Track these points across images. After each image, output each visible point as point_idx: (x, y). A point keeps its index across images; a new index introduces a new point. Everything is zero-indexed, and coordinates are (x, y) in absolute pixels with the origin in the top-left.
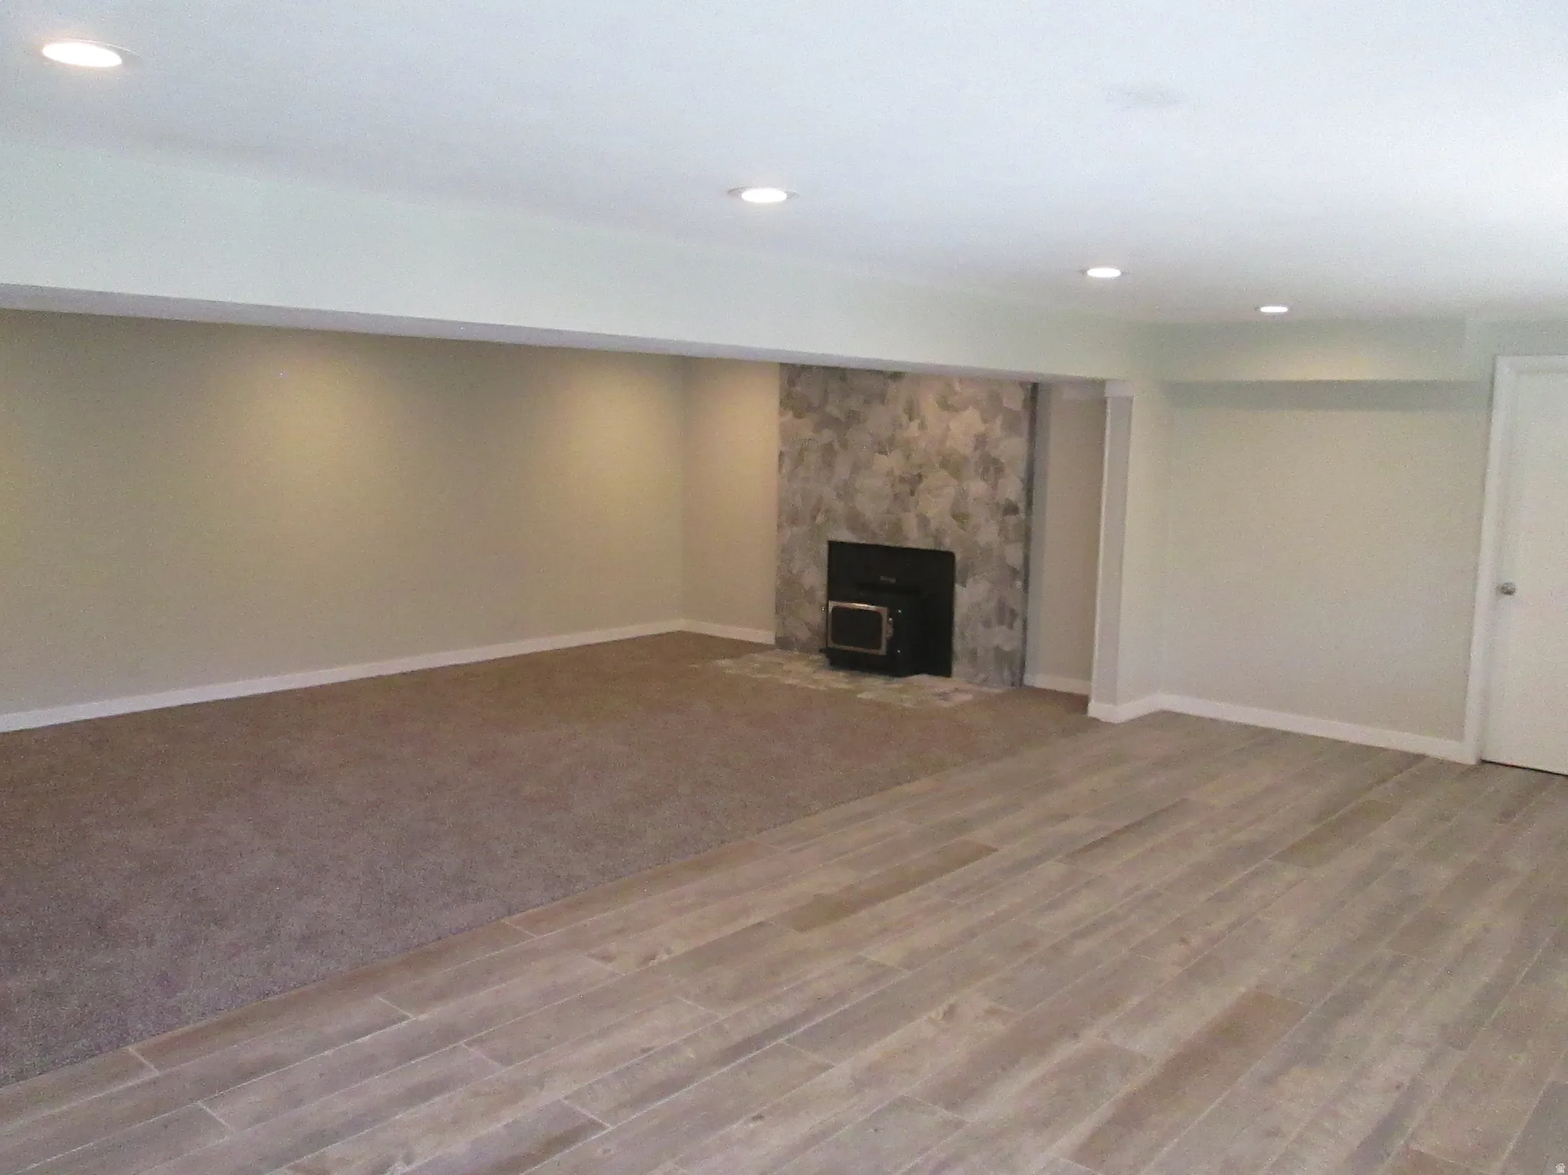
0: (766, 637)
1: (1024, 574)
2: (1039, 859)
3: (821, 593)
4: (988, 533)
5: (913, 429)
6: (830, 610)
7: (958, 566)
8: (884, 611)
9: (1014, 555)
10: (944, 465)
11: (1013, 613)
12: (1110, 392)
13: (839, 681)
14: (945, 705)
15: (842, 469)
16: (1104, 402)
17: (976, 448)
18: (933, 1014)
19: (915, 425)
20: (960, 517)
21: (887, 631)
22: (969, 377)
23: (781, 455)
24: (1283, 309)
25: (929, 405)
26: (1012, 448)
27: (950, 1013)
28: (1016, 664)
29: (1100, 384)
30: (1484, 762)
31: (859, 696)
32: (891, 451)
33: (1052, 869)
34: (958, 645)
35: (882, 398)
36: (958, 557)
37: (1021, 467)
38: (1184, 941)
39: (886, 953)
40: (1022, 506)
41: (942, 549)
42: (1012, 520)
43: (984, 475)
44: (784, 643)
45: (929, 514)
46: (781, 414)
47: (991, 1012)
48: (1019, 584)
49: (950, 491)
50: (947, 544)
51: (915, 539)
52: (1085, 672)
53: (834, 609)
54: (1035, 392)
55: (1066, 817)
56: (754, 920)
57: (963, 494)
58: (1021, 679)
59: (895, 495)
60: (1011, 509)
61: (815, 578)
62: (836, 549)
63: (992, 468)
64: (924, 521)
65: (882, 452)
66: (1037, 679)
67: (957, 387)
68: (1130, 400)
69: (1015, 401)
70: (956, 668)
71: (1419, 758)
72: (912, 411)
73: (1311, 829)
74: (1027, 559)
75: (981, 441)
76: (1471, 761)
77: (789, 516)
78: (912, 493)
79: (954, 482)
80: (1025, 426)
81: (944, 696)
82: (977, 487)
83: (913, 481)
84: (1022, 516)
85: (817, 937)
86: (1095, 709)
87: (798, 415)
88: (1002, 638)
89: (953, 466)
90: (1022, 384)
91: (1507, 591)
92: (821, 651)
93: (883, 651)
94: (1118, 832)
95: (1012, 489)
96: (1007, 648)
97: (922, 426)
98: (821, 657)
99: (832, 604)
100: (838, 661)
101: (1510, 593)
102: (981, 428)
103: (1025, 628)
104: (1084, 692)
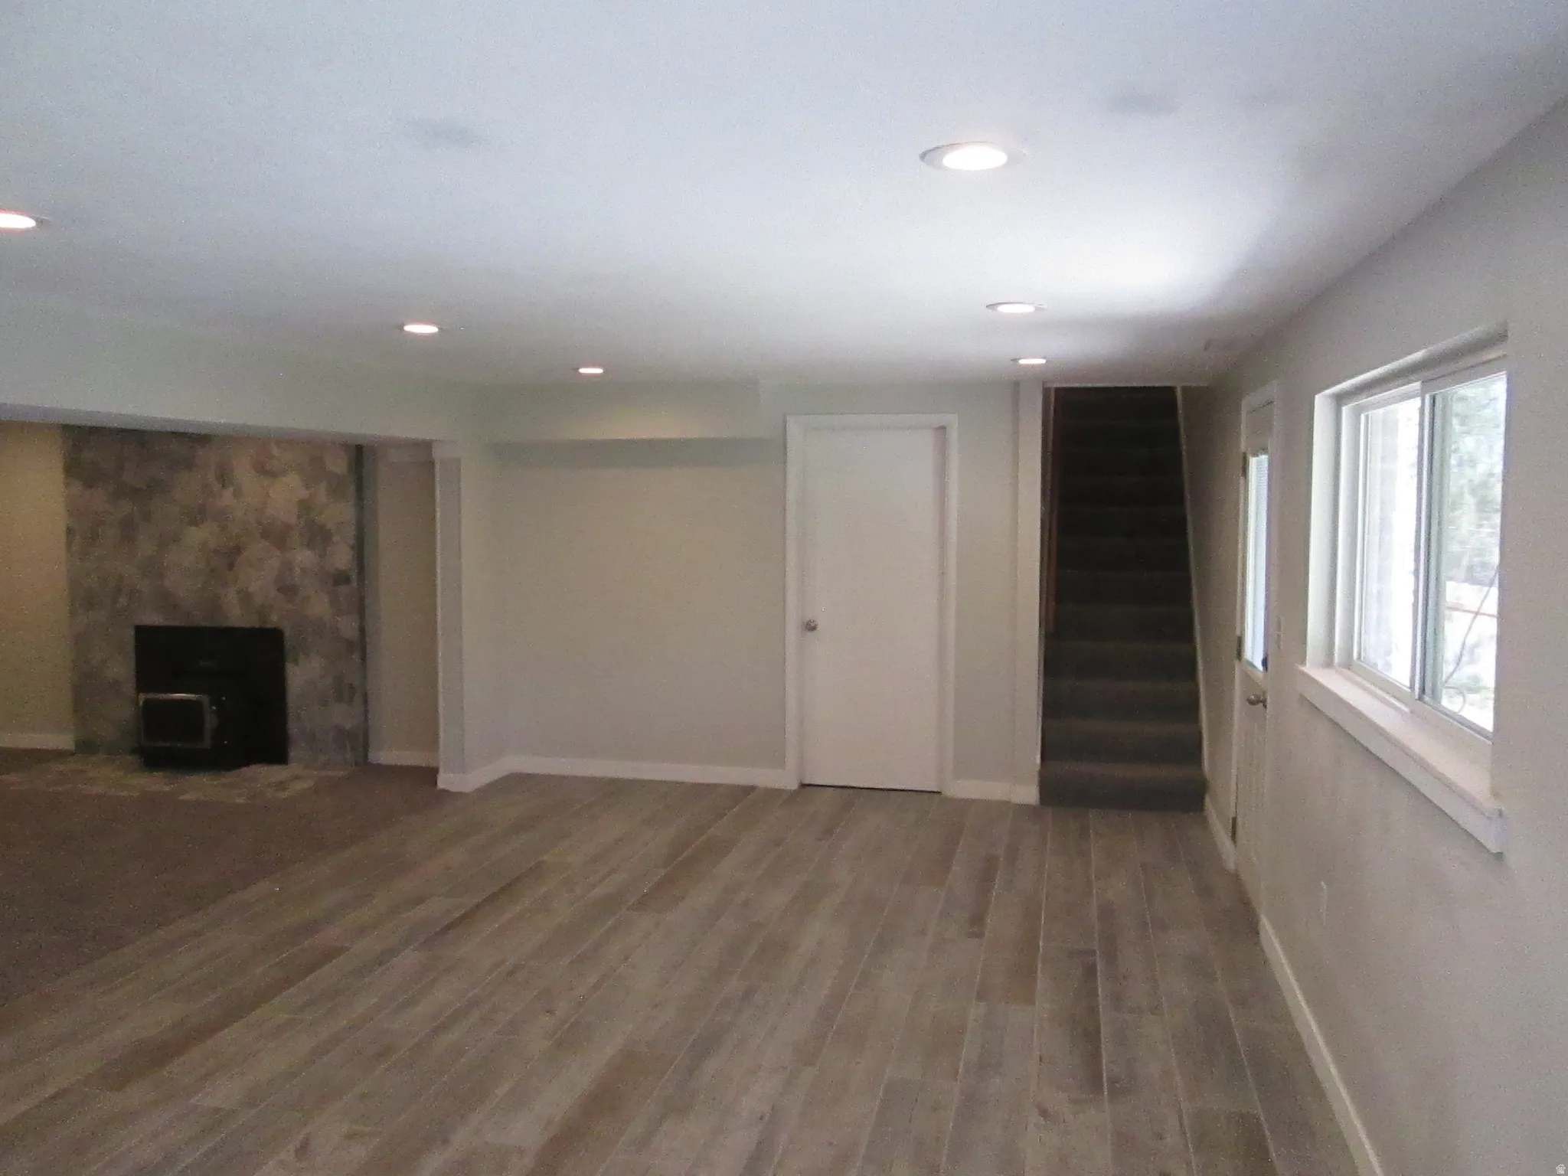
0: (64, 741)
1: (360, 647)
2: (392, 952)
3: (129, 688)
4: (319, 606)
5: (227, 497)
6: (141, 703)
7: (289, 643)
8: (204, 699)
9: (348, 627)
10: (265, 534)
11: (351, 687)
12: (437, 453)
13: (157, 783)
14: (285, 794)
15: (146, 547)
16: (432, 464)
17: (299, 517)
18: (283, 1156)
19: (228, 493)
20: (288, 590)
21: (210, 721)
22: (289, 440)
23: (70, 532)
24: (599, 371)
25: (244, 473)
26: (339, 513)
27: (303, 1150)
28: (358, 741)
29: (427, 446)
30: (803, 786)
31: (181, 798)
32: (202, 522)
33: (410, 958)
34: (293, 729)
35: (189, 465)
36: (287, 633)
37: (351, 531)
38: (550, 1012)
39: (223, 1093)
40: (354, 577)
41: (269, 626)
42: (343, 590)
43: (310, 545)
44: (86, 747)
45: (251, 589)
46: (67, 485)
47: (351, 1136)
48: (356, 657)
49: (274, 562)
50: (274, 620)
51: (236, 616)
52: (432, 742)
53: (147, 702)
54: (360, 455)
55: (420, 900)
56: (51, 1090)
57: (288, 566)
58: (366, 756)
59: (212, 571)
60: (341, 578)
61: (121, 668)
62: (145, 635)
63: (318, 536)
64: (245, 597)
65: (194, 522)
66: (385, 756)
67: (275, 451)
68: (458, 461)
69: (339, 465)
70: (293, 753)
71: (752, 789)
72: (224, 477)
73: (663, 872)
74: (362, 630)
75: (305, 506)
76: (793, 786)
77: (83, 598)
78: (231, 566)
79: (278, 553)
80: (352, 489)
81: (281, 785)
82: (303, 557)
83: (231, 555)
84: (355, 584)
85: (137, 1094)
86: (445, 781)
87: (89, 485)
88: (342, 716)
89: (277, 536)
90: (345, 446)
91: (810, 627)
92: (134, 751)
93: (207, 743)
94: (478, 907)
95: (342, 558)
96: (348, 726)
97: (238, 494)
98: (130, 758)
99: (142, 697)
100: (154, 759)
101: (814, 628)
102: (303, 493)
103: (365, 702)
104: (433, 764)
